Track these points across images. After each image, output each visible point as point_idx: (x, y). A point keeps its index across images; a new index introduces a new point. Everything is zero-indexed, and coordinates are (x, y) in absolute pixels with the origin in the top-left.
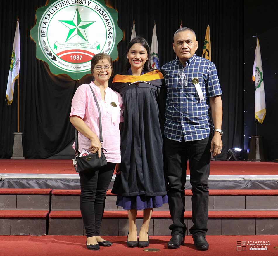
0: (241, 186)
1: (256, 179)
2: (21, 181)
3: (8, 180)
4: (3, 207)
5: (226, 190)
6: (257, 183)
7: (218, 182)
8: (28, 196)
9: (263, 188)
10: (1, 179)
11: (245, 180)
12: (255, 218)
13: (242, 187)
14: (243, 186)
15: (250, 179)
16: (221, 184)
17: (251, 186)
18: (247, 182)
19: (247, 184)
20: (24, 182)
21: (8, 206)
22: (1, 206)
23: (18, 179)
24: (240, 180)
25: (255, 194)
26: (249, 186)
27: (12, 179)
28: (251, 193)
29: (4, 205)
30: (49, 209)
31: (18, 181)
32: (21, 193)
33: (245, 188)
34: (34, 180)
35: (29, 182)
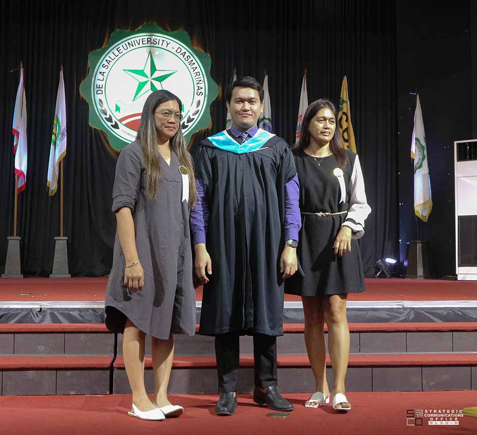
0: (400, 318)
1: (421, 307)
2: (71, 313)
3: (50, 311)
4: (44, 352)
5: (377, 324)
6: (422, 312)
7: (366, 312)
8: (83, 335)
9: (431, 321)
10: (41, 309)
11: (404, 308)
12: (422, 366)
13: (400, 319)
14: (402, 317)
15: (413, 307)
16: (370, 313)
17: (414, 317)
18: (409, 310)
19: (407, 315)
20: (75, 314)
21: (52, 350)
22: (42, 351)
23: (66, 309)
24: (398, 308)
25: (421, 329)
26: (412, 317)
27: (58, 309)
28: (414, 328)
29: (46, 350)
30: (113, 355)
31: (66, 312)
32: (71, 330)
33: (405, 321)
34: (90, 311)
35: (82, 314)
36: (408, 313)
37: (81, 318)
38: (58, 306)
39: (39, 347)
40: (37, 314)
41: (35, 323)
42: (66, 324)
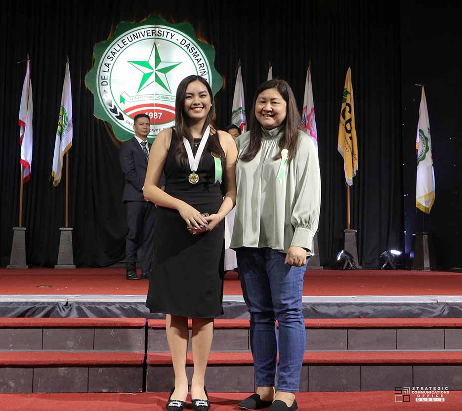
0: (434, 313)
1: (456, 302)
2: (98, 306)
3: (77, 305)
4: (73, 348)
5: (412, 319)
6: (457, 307)
7: (399, 307)
8: (112, 330)
10: (67, 303)
11: (438, 304)
13: (434, 315)
14: (437, 313)
15: (447, 302)
16: (404, 308)
17: (449, 313)
18: (443, 306)
19: (442, 310)
20: (102, 307)
21: (81, 346)
22: (71, 346)
23: (93, 303)
24: (432, 303)
25: (459, 326)
26: (446, 312)
27: (84, 303)
28: (453, 324)
29: (75, 345)
30: (144, 350)
31: (93, 306)
32: (100, 325)
33: (439, 316)
34: (117, 305)
35: (110, 308)
36: (443, 308)
37: (108, 312)
38: (85, 300)
39: (68, 342)
40: (63, 308)
41: (61, 317)
42: (92, 319)
